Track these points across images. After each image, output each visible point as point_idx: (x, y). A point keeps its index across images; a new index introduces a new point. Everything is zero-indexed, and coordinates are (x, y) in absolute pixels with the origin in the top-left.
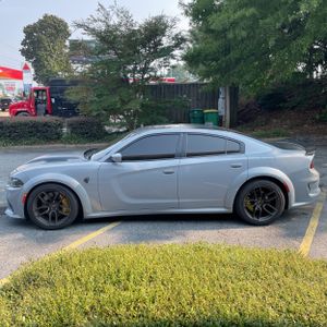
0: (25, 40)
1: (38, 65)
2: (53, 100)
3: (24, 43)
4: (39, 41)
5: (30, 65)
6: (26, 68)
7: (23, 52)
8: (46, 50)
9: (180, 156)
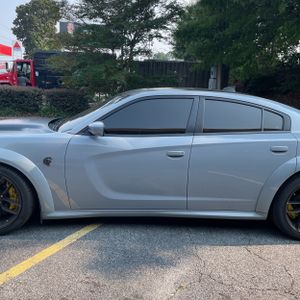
0: (17, 20)
1: (28, 45)
2: (37, 74)
3: (15, 22)
4: (31, 21)
5: (20, 43)
6: (17, 46)
7: (15, 31)
8: (37, 30)
9: (194, 131)
